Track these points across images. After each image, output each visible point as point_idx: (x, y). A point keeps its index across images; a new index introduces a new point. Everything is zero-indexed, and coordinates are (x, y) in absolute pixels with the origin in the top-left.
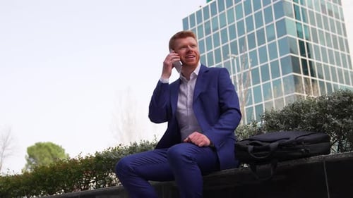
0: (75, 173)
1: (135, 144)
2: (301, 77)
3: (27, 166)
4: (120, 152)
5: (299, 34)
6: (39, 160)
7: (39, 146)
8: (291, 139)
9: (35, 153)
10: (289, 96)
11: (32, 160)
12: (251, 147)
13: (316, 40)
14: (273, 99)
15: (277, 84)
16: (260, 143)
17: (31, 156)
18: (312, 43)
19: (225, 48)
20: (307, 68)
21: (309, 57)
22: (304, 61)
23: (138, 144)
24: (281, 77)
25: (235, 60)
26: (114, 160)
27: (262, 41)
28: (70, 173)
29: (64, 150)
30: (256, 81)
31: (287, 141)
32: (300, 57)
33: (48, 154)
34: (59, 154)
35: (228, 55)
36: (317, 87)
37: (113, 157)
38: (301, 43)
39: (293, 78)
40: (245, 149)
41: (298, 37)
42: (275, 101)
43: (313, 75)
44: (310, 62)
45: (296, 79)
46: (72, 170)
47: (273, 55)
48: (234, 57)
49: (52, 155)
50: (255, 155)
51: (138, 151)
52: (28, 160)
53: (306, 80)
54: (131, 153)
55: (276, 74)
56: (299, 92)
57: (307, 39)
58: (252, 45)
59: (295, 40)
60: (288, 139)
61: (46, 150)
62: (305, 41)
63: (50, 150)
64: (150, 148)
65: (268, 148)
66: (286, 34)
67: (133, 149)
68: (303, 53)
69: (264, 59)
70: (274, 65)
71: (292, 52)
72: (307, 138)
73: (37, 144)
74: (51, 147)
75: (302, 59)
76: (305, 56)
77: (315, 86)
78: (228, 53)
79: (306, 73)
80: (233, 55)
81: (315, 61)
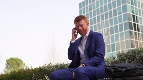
0: (29, 76)
1: (58, 64)
2: (133, 32)
3: (6, 68)
4: (51, 67)
5: (133, 12)
6: (11, 65)
7: (12, 59)
8: (132, 67)
9: (9, 62)
10: (128, 40)
11: (8, 65)
12: (113, 70)
13: (140, 15)
14: (120, 41)
15: (122, 34)
16: (117, 68)
17: (8, 64)
18: (138, 16)
19: (98, 17)
20: (136, 27)
21: (137, 22)
22: (135, 24)
23: (59, 64)
24: (124, 31)
25: (103, 23)
26: (47, 71)
27: (115, 15)
28: (27, 75)
29: (23, 61)
30: (112, 33)
31: (130, 68)
32: (133, 22)
33: (16, 63)
34: (21, 63)
35: (100, 21)
36: (140, 37)
37: (47, 69)
38: (134, 16)
39: (129, 32)
40: (110, 71)
41: (132, 13)
42: (121, 42)
43: (138, 31)
44: (137, 25)
45: (131, 33)
46: (28, 74)
47: (120, 21)
48: (102, 22)
49: (17, 63)
50: (115, 74)
51: (59, 67)
52: (6, 66)
53: (135, 33)
54: (56, 68)
55: (121, 30)
56: (132, 38)
57: (136, 14)
58: (111, 16)
59: (131, 14)
60: (130, 67)
61: (15, 61)
62: (135, 15)
63: (16, 61)
64: (65, 66)
65: (121, 71)
66: (126, 11)
67: (57, 66)
68: (134, 21)
69: (116, 23)
70: (121, 26)
71: (129, 20)
72: (139, 67)
73: (10, 58)
74: (17, 60)
75: (134, 24)
76: (135, 22)
77: (139, 36)
78: (100, 20)
79: (135, 30)
80: (102, 21)
81: (139, 24)
